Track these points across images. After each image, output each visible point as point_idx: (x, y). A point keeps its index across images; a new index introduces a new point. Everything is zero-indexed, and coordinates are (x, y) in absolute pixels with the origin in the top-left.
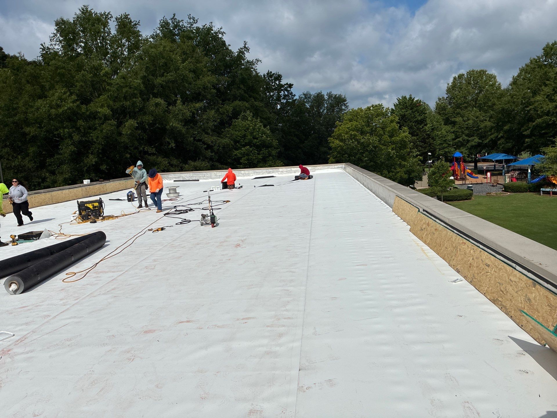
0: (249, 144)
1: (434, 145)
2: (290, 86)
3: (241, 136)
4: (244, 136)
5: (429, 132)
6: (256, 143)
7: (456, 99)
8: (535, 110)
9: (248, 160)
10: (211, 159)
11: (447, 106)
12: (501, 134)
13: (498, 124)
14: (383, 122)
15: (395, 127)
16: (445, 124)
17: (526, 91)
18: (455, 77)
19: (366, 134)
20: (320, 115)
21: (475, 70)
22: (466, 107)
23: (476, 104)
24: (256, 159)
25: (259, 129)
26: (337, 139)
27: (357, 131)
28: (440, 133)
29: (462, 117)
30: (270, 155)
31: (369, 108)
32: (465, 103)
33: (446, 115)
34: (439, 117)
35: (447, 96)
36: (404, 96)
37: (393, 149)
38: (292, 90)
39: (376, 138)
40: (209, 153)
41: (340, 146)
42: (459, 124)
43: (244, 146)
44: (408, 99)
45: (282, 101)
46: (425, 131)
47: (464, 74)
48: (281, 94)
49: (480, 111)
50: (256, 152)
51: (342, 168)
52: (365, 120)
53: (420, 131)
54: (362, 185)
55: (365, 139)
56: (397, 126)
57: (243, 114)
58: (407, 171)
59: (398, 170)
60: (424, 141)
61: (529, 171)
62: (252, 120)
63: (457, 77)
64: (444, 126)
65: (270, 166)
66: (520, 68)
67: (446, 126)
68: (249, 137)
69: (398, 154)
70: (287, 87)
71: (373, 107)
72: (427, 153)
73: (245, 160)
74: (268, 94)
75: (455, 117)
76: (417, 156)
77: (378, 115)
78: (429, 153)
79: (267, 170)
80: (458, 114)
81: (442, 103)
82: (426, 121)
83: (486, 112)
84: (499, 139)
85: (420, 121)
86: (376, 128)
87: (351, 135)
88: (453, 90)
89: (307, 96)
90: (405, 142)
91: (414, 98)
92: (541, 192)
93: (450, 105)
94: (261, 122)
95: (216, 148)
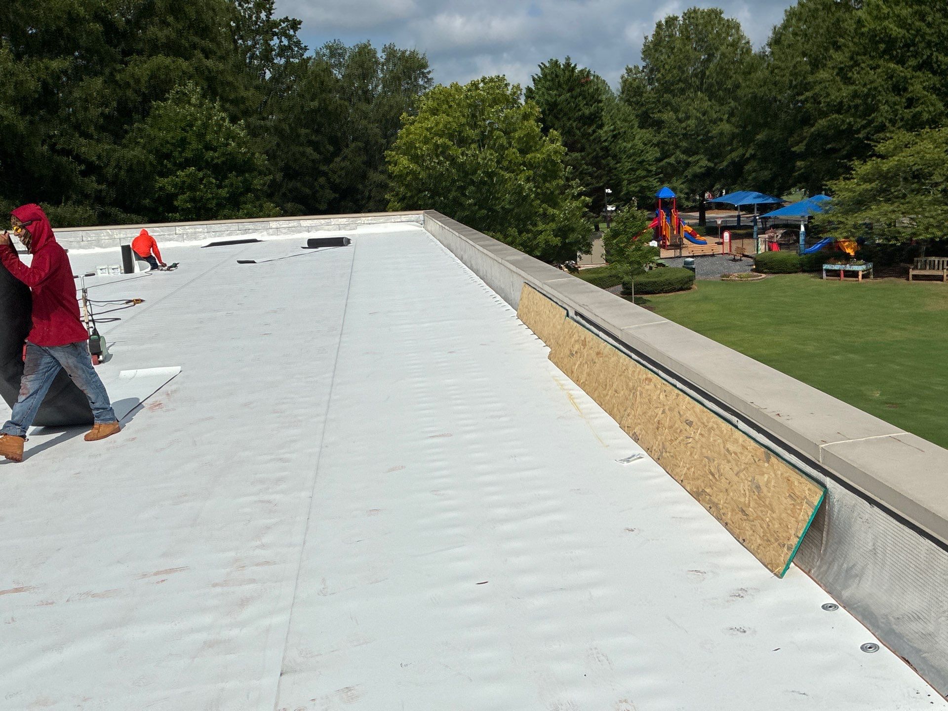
0: (197, 161)
1: (618, 171)
2: (295, 25)
3: (174, 141)
4: (183, 142)
5: (606, 144)
6: (213, 159)
7: (662, 71)
8: (816, 100)
9: (193, 200)
10: (99, 199)
11: (644, 86)
12: (751, 151)
13: (745, 127)
14: (506, 117)
15: (533, 131)
16: (641, 127)
17: (799, 59)
18: (660, 22)
19: (470, 144)
20: (367, 97)
21: (699, 9)
22: (683, 91)
23: (702, 84)
24: (213, 198)
25: (220, 126)
26: (405, 154)
27: (451, 137)
28: (629, 145)
29: (676, 111)
30: (248, 190)
31: (475, 85)
32: (680, 80)
33: (642, 105)
34: (628, 109)
35: (644, 64)
36: (554, 59)
37: (528, 180)
38: (300, 35)
39: (491, 154)
40: (92, 184)
41: (412, 172)
42: (669, 128)
43: (182, 166)
44: (562, 67)
45: (275, 61)
46: (598, 140)
47: (677, 17)
48: (272, 43)
49: (710, 100)
50: (214, 181)
51: (417, 222)
52: (467, 111)
53: (589, 141)
54: (459, 261)
55: (467, 155)
56: (538, 126)
57: (177, 88)
58: (560, 229)
59: (540, 228)
60: (596, 162)
61: (803, 229)
62: (201, 105)
63: (663, 22)
64: (639, 130)
65: (250, 215)
66: (786, 11)
67: (644, 131)
68: (194, 145)
69: (539, 190)
70: (287, 26)
71: (485, 84)
72: (602, 189)
73: (186, 202)
74: (240, 41)
75: (660, 111)
76: (580, 194)
77: (495, 101)
78: (607, 190)
79: (241, 226)
80: (667, 104)
81: (634, 80)
82: (600, 118)
83: (721, 102)
84: (748, 160)
85: (589, 118)
86: (491, 132)
87: (437, 146)
88: (656, 51)
89: (335, 51)
90: (554, 163)
91: (576, 65)
92: (824, 273)
93: (650, 84)
94: (224, 110)
95: (110, 171)
